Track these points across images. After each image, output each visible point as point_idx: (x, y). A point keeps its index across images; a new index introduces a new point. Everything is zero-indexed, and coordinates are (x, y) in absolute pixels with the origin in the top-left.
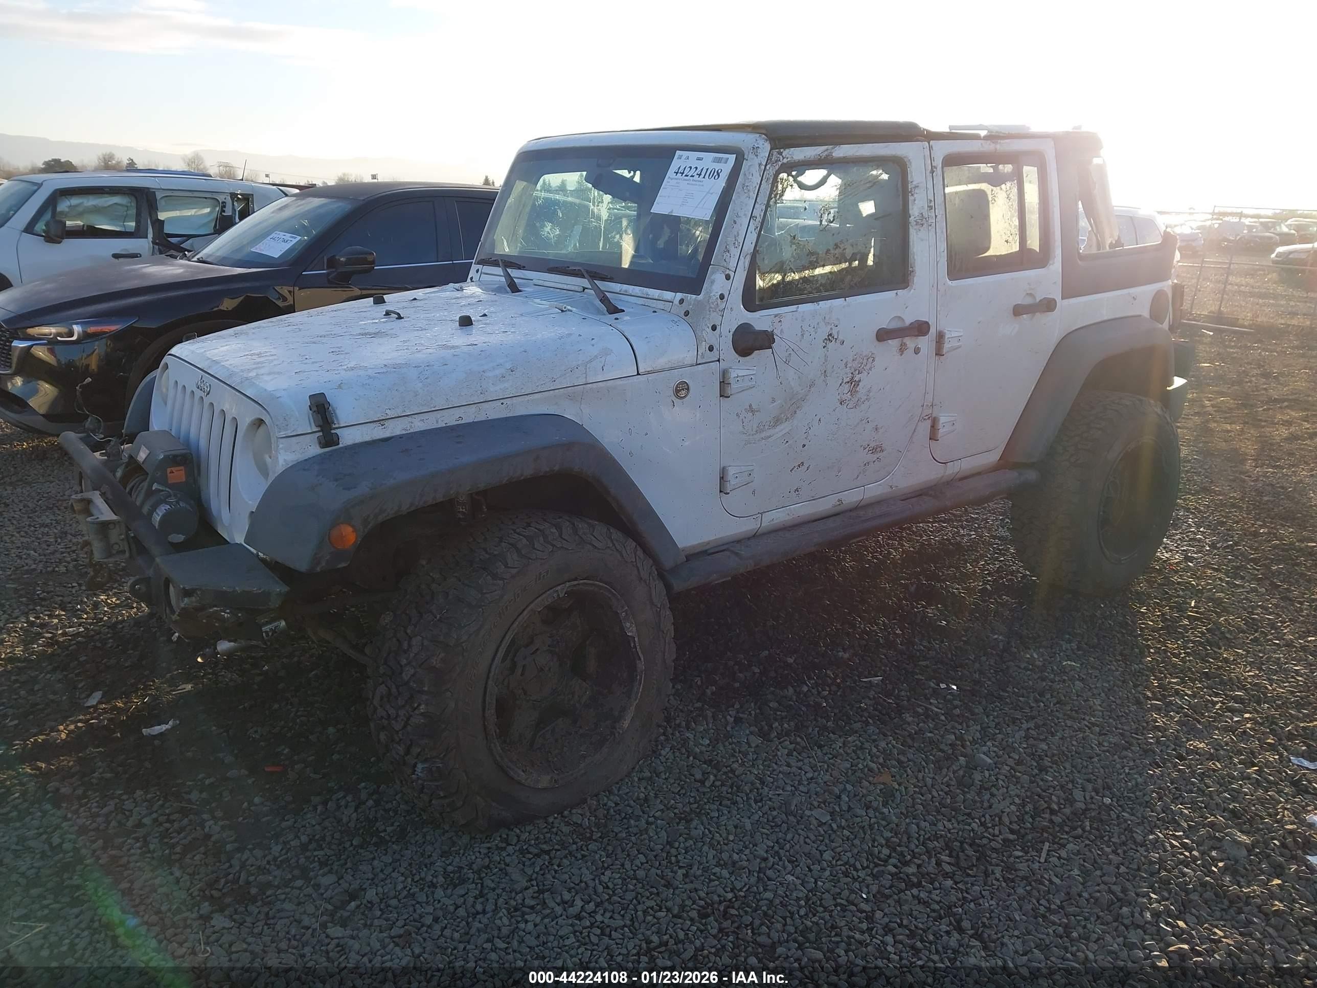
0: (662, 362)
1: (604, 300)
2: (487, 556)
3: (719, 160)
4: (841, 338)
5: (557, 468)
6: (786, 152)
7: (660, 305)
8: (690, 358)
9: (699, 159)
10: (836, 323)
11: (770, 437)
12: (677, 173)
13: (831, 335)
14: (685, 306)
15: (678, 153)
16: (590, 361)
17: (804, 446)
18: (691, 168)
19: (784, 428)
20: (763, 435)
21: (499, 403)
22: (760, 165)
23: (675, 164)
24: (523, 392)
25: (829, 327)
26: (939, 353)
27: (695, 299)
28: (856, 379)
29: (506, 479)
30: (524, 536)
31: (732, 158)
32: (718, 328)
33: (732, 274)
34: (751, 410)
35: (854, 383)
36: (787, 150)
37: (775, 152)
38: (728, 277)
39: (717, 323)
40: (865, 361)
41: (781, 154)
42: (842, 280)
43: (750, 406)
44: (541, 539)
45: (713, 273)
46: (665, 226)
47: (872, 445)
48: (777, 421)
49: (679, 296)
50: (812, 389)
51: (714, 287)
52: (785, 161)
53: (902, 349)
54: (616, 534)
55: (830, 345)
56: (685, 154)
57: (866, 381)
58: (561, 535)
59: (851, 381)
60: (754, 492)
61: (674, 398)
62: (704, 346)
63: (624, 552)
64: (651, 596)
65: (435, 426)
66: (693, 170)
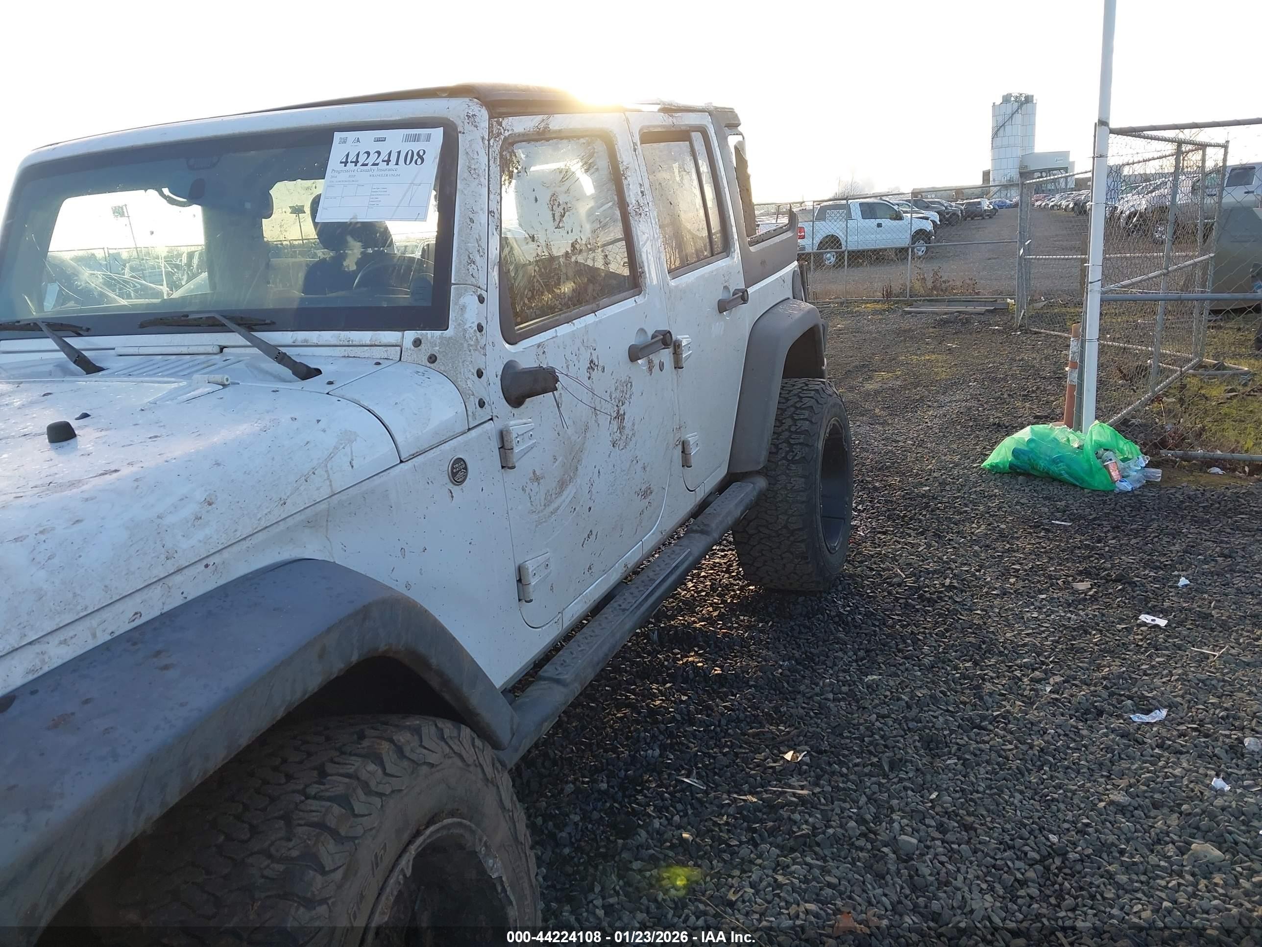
0: (426, 437)
1: (282, 358)
2: (281, 867)
3: (416, 138)
4: (601, 363)
5: (355, 658)
6: (507, 122)
7: (379, 353)
8: (459, 422)
9: (378, 140)
10: (594, 345)
11: (558, 508)
12: (346, 163)
13: (592, 362)
14: (425, 350)
15: (337, 136)
16: (330, 457)
17: (590, 509)
18: (368, 153)
19: (570, 491)
20: (551, 509)
21: (201, 567)
22: (483, 138)
23: (337, 152)
24: (239, 535)
25: (589, 351)
26: (678, 366)
27: (441, 337)
28: (622, 411)
29: (283, 709)
30: (329, 799)
31: (438, 134)
32: (484, 373)
33: (484, 294)
34: (536, 478)
35: (620, 417)
37: (494, 122)
38: (481, 300)
39: (482, 367)
40: (625, 388)
41: (500, 124)
42: (586, 290)
43: (534, 473)
44: (360, 792)
45: (459, 295)
46: (349, 239)
47: (644, 488)
48: (562, 485)
49: (410, 335)
50: (587, 434)
51: (466, 316)
52: (507, 134)
53: (650, 368)
54: (448, 727)
55: (594, 374)
56: (351, 135)
57: (631, 411)
58: (386, 774)
59: (617, 416)
60: (552, 588)
61: (450, 486)
62: (473, 402)
63: (464, 753)
64: (501, 800)
66: (373, 156)
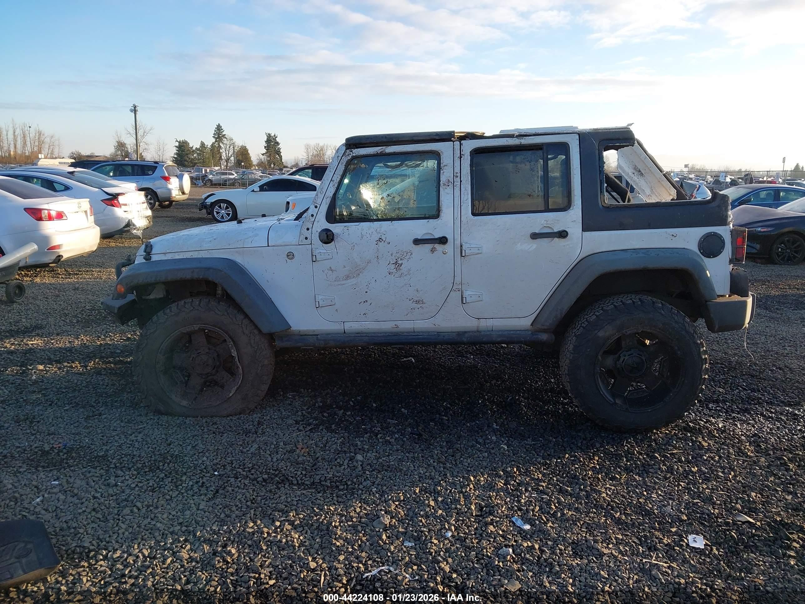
0: (280, 242)
4: (388, 240)
6: (354, 151)
8: (295, 241)
10: (385, 233)
11: (344, 284)
13: (381, 238)
16: (247, 238)
17: (366, 292)
19: (352, 281)
20: (340, 283)
25: (380, 235)
26: (462, 255)
28: (400, 262)
32: (310, 230)
33: (318, 206)
34: (331, 269)
35: (398, 265)
36: (356, 150)
37: (348, 151)
38: (316, 207)
39: (310, 227)
40: (405, 254)
41: (352, 151)
43: (330, 268)
47: (416, 299)
48: (348, 277)
50: (369, 264)
52: (354, 155)
53: (433, 250)
55: (381, 244)
57: (407, 264)
59: (396, 263)
60: (337, 310)
61: (286, 259)
62: (303, 237)
65: (182, 257)
